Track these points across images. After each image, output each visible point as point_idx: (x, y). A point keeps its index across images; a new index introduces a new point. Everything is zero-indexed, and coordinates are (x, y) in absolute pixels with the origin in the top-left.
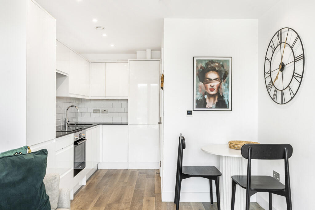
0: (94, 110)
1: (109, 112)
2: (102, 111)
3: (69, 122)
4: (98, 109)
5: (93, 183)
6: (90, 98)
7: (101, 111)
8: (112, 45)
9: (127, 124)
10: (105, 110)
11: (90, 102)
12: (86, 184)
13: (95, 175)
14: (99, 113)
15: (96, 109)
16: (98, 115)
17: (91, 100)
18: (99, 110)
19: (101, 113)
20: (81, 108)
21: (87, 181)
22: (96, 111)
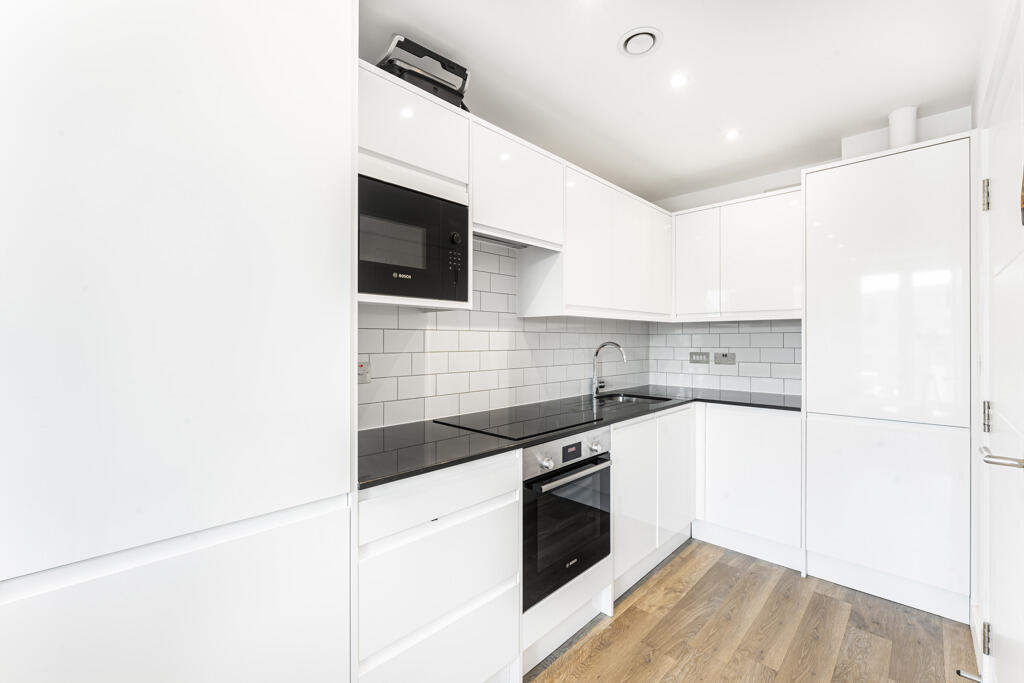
0: (692, 354)
1: (737, 360)
2: (716, 358)
3: (601, 387)
4: (703, 350)
5: (642, 612)
6: (673, 319)
7: (712, 358)
8: (732, 135)
9: (799, 410)
10: (725, 355)
11: (680, 331)
12: (615, 612)
13: (669, 568)
14: (707, 362)
15: (697, 350)
16: (701, 368)
17: (682, 325)
18: (707, 355)
19: (712, 363)
20: (658, 348)
21: (617, 603)
22: (697, 357)
